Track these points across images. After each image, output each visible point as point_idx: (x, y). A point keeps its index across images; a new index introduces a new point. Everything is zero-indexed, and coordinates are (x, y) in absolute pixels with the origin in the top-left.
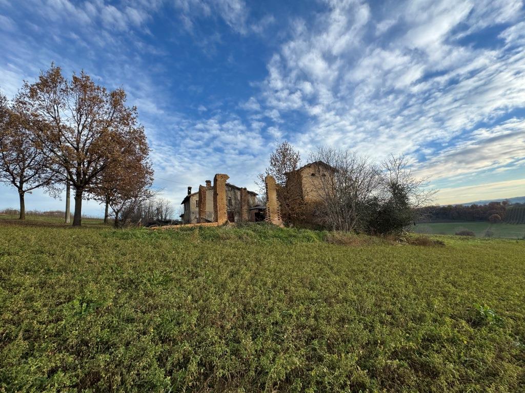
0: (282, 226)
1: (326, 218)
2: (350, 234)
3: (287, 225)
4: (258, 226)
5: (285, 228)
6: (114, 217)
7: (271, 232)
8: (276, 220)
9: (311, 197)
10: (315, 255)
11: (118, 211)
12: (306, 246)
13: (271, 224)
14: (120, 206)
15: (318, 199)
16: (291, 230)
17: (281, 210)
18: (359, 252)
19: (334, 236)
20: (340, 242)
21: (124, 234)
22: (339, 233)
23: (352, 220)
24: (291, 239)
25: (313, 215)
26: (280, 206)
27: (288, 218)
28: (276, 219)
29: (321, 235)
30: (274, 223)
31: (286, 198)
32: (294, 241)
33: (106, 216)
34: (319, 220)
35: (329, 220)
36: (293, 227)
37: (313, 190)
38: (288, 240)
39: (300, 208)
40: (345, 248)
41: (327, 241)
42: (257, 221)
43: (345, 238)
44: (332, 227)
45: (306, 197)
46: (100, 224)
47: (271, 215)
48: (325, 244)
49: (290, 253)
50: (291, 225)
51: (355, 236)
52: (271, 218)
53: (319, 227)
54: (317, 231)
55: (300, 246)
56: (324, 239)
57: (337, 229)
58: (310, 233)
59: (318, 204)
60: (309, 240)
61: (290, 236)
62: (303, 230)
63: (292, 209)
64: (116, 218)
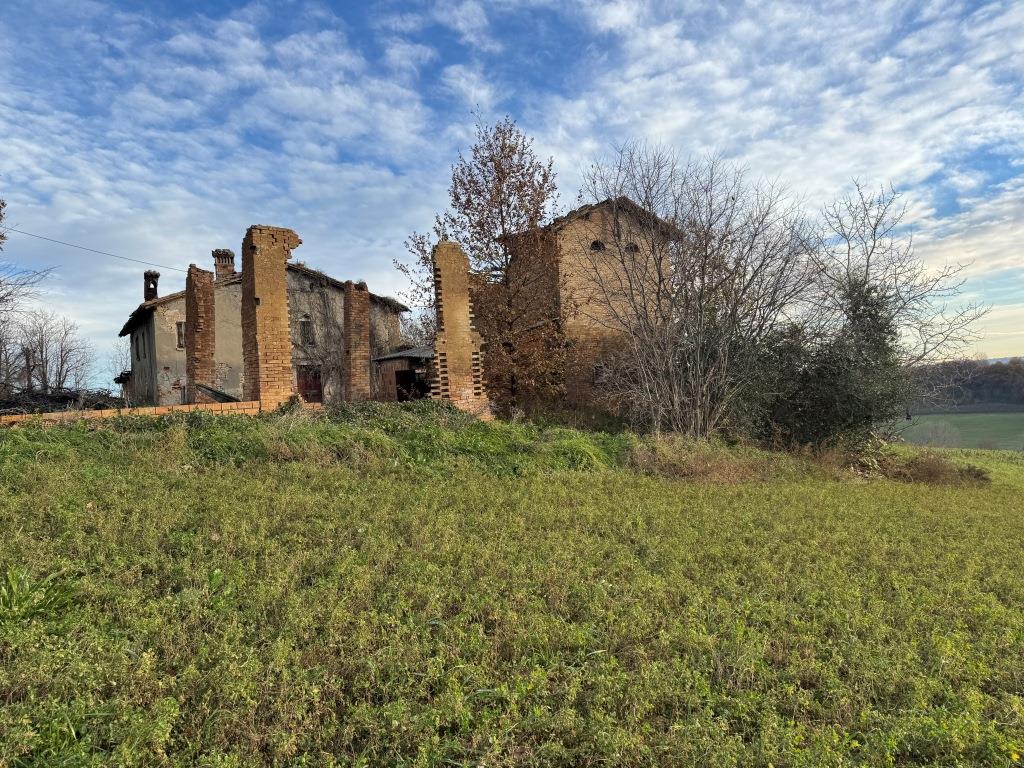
0: (487, 417)
1: (634, 393)
2: (702, 447)
3: (503, 414)
4: (408, 415)
5: (498, 425)
7: (448, 435)
8: (468, 397)
9: (585, 322)
10: (590, 511)
12: (565, 483)
13: (450, 408)
15: (611, 330)
16: (517, 430)
17: (487, 364)
18: (730, 503)
19: (654, 450)
20: (675, 471)
22: (672, 442)
23: (716, 398)
24: (516, 458)
25: (592, 382)
26: (483, 348)
27: (507, 391)
28: (469, 392)
29: (615, 446)
30: (460, 405)
31: (504, 324)
32: (528, 466)
34: (609, 401)
35: (641, 397)
36: (523, 421)
38: (505, 461)
39: (550, 357)
40: (687, 489)
41: (633, 464)
42: (401, 397)
43: (689, 457)
44: (650, 421)
45: (571, 321)
47: (452, 377)
48: (622, 475)
49: (511, 505)
50: (519, 413)
51: (724, 450)
52: (452, 388)
53: (609, 423)
54: (602, 435)
55: (545, 481)
56: (621, 458)
57: (667, 427)
58: (580, 440)
59: (608, 346)
60: (573, 463)
61: (514, 449)
62: (557, 430)
63: (524, 361)
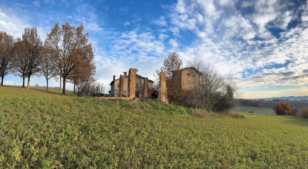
0: (167, 103)
1: (193, 101)
2: (204, 111)
3: (170, 103)
4: (153, 101)
5: (169, 105)
6: (77, 91)
7: (160, 106)
8: (164, 99)
9: (185, 87)
10: (184, 124)
11: (80, 88)
12: (180, 117)
13: (161, 101)
14: (80, 85)
15: (190, 89)
16: (172, 106)
17: (168, 93)
18: (208, 122)
19: (196, 112)
20: (199, 116)
21: (82, 100)
22: (199, 110)
23: (206, 103)
24: (172, 111)
25: (186, 98)
26: (167, 90)
27: (171, 98)
28: (164, 98)
29: (189, 111)
30: (163, 100)
31: (171, 86)
32: (174, 113)
33: (74, 90)
34: (188, 102)
35: (194, 102)
36: (173, 104)
37: (187, 83)
38: (170, 112)
39: (179, 93)
40: (201, 119)
41: (192, 114)
42: (152, 98)
43: (201, 113)
44: (195, 106)
45: (183, 87)
46: (72, 94)
47: (162, 95)
48: (190, 116)
49: (171, 121)
50: (173, 103)
51: (207, 112)
52: (161, 97)
53: (188, 106)
54: (187, 108)
55: (177, 116)
56: (190, 113)
57: (198, 108)
58: (183, 109)
59: (189, 92)
60: (182, 113)
61: (172, 109)
62: (179, 107)
63: (174, 93)
64: (79, 91)
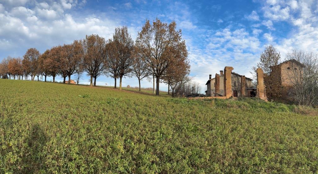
0: (266, 101)
1: (295, 97)
2: (309, 108)
3: (269, 100)
4: (252, 100)
5: (268, 102)
6: (172, 91)
7: (259, 104)
9: (286, 83)
11: (174, 88)
12: (281, 114)
14: (174, 85)
15: (291, 84)
16: (272, 104)
17: (267, 91)
18: (314, 120)
19: (299, 108)
20: (303, 113)
21: (176, 101)
22: (303, 107)
23: (311, 98)
24: (272, 109)
25: (287, 94)
26: (266, 88)
27: (270, 96)
28: (263, 96)
29: (291, 108)
30: (261, 98)
31: (270, 83)
32: (274, 111)
33: (169, 91)
34: (290, 98)
35: (297, 98)
36: (273, 102)
37: (287, 79)
38: (270, 109)
39: (279, 90)
40: (305, 117)
41: (295, 111)
42: (251, 96)
43: (306, 110)
44: (298, 102)
45: (283, 83)
46: (166, 95)
47: (260, 93)
48: (292, 114)
49: (270, 118)
50: (272, 100)
51: (313, 109)
52: (260, 95)
53: (290, 103)
54: (289, 105)
55: (277, 114)
56: (292, 110)
57: (302, 104)
58: (284, 106)
59: (290, 88)
60: (283, 111)
61: (271, 107)
62: (280, 104)
63: (274, 90)
